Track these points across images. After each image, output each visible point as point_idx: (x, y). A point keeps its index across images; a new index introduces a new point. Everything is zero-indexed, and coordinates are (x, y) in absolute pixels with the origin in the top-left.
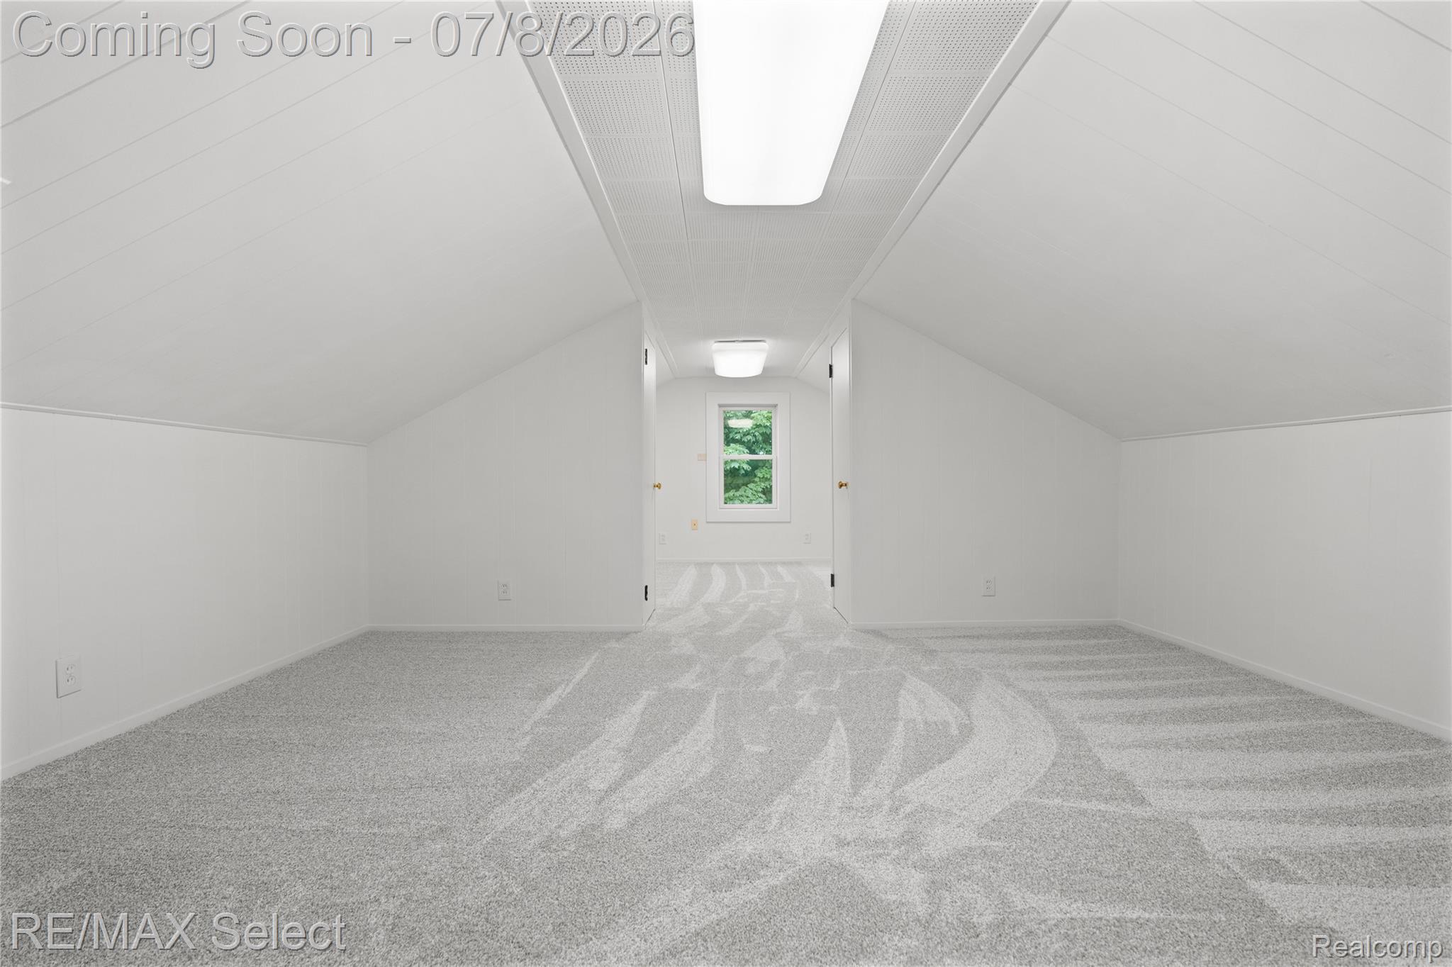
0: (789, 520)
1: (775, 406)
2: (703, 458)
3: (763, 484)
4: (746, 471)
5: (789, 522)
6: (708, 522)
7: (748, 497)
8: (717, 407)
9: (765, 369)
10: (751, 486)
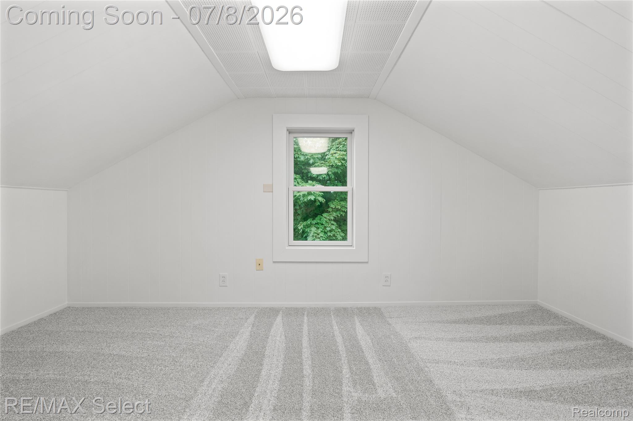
0: (367, 261)
1: (351, 132)
2: (269, 189)
3: (335, 214)
4: (321, 203)
5: (367, 263)
6: (274, 262)
7: (322, 224)
8: (285, 132)
9: (341, 62)
10: (325, 215)
